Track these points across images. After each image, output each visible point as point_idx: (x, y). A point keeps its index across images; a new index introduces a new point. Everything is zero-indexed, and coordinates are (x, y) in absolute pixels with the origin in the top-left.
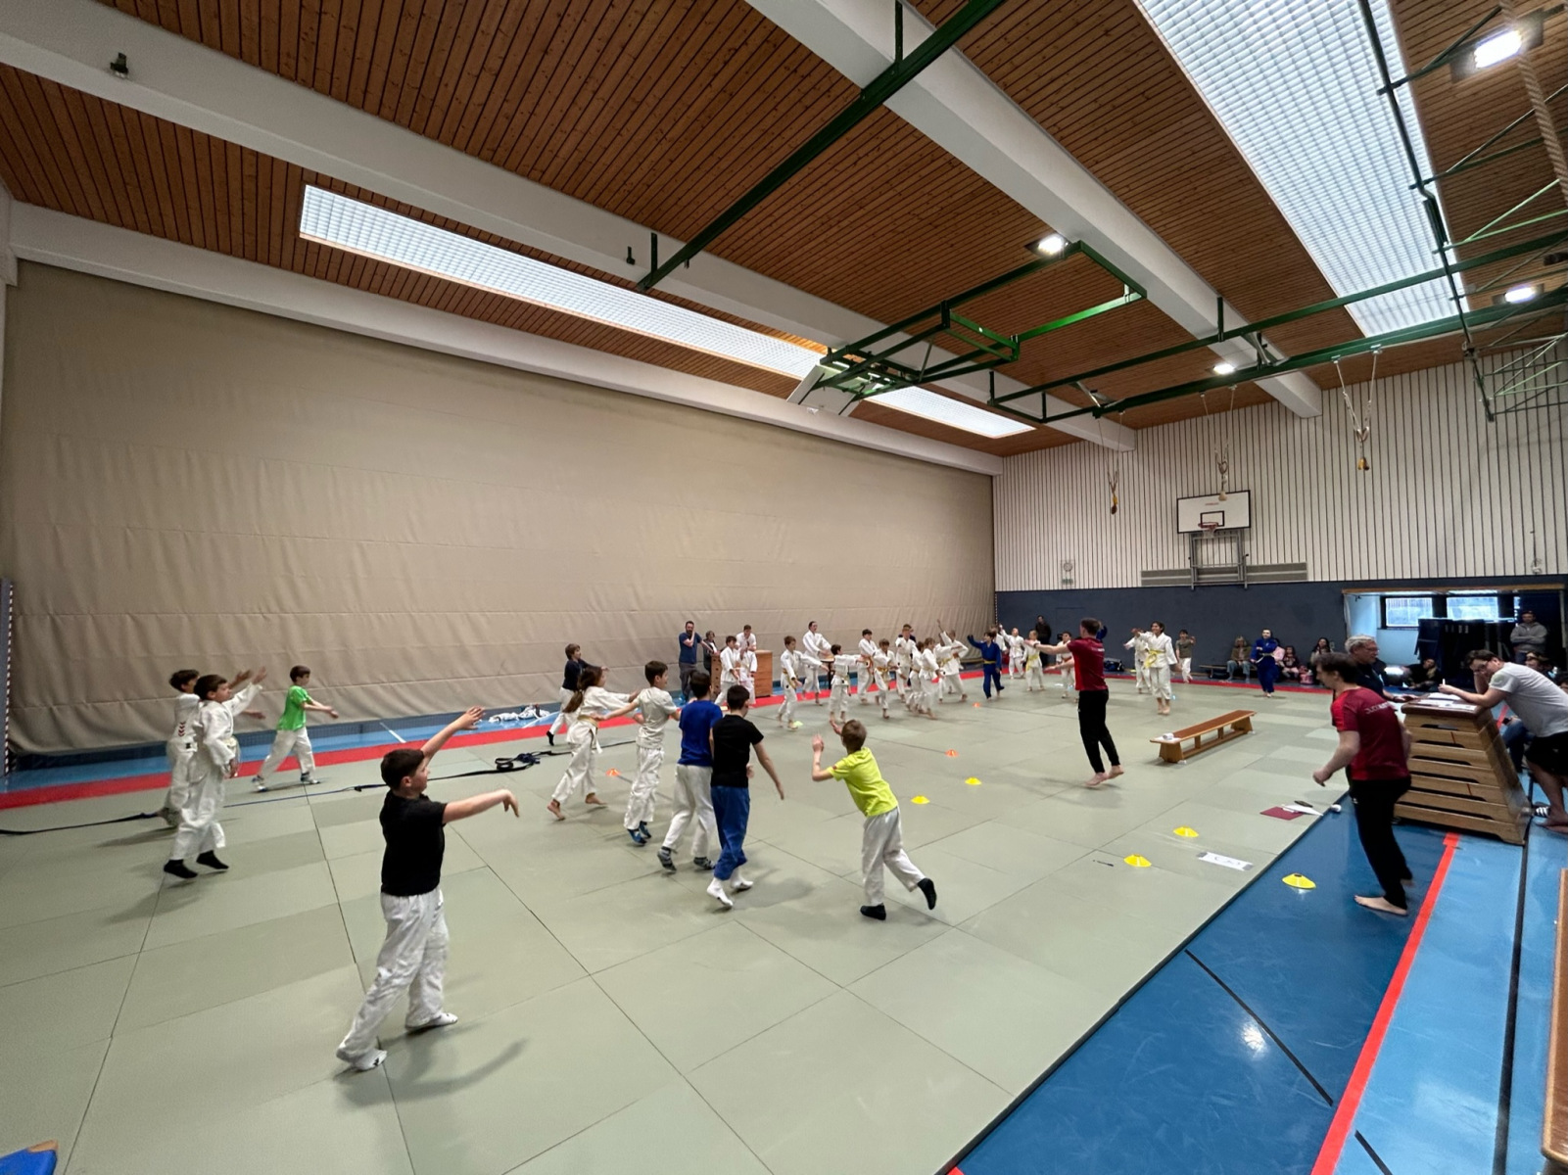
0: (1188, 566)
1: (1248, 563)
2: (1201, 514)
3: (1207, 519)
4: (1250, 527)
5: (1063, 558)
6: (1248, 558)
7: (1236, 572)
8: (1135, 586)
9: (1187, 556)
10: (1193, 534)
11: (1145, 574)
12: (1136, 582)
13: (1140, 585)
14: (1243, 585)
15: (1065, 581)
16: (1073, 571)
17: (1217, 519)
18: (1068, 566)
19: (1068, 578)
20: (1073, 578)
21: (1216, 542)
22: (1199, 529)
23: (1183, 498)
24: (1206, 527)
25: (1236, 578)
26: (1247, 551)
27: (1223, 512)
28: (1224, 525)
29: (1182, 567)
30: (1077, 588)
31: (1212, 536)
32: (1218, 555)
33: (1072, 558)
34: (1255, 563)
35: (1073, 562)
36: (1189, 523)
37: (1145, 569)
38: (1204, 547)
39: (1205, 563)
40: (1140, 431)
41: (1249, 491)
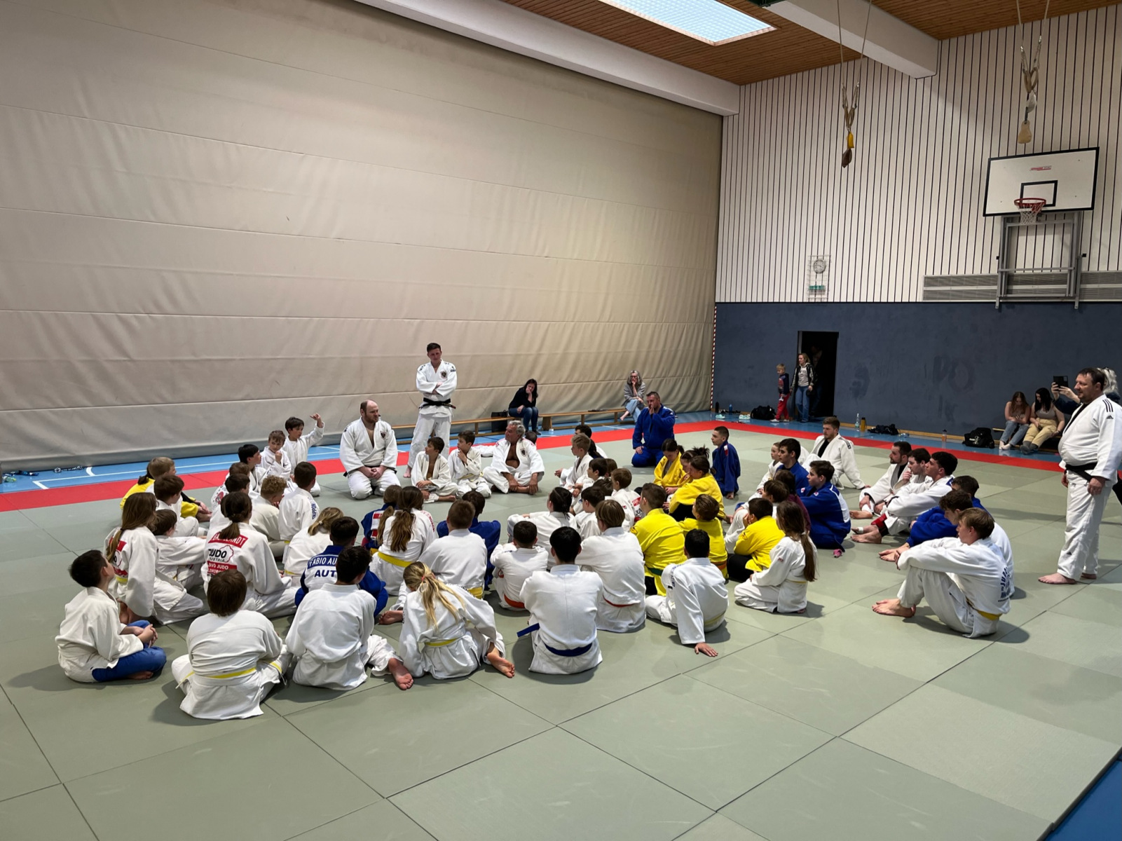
0: (994, 271)
1: (1084, 269)
2: (1023, 185)
3: (1030, 192)
4: (1092, 208)
5: (815, 253)
6: (1085, 260)
7: (1065, 283)
8: (913, 300)
9: (996, 252)
10: (1008, 218)
11: (929, 281)
12: (916, 294)
13: (920, 299)
14: (1074, 303)
15: (815, 289)
16: (826, 273)
17: (1045, 193)
18: (820, 266)
19: (819, 284)
20: (825, 284)
21: (1041, 230)
22: (1016, 209)
23: (999, 158)
24: (1027, 206)
25: (1063, 291)
26: (1085, 250)
27: (1056, 182)
28: (1054, 205)
29: (985, 272)
30: (831, 300)
31: (1034, 222)
32: (1041, 253)
33: (827, 252)
34: (1093, 269)
35: (827, 259)
36: (1004, 203)
37: (930, 274)
38: (1022, 239)
39: (1020, 265)
40: (946, 42)
41: (1097, 149)
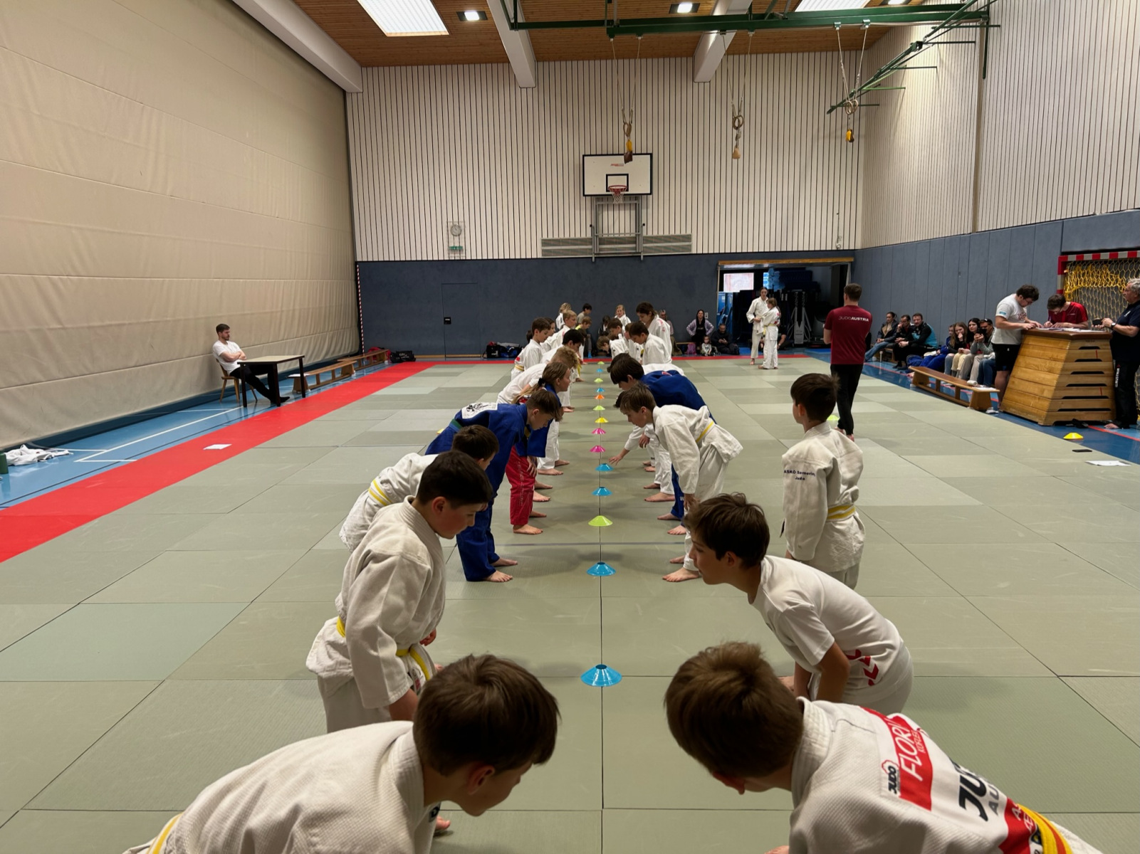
0: (589, 235)
1: (644, 233)
2: (607, 176)
3: (612, 181)
4: (651, 194)
5: (450, 219)
6: (644, 228)
7: (633, 243)
8: (534, 256)
9: (589, 222)
10: (598, 197)
11: (545, 242)
12: (534, 251)
13: (540, 256)
15: (453, 249)
16: (462, 236)
17: (621, 181)
18: (456, 230)
19: (457, 245)
20: (462, 244)
22: (604, 192)
23: (591, 155)
24: (611, 190)
25: (633, 248)
26: (644, 221)
27: (627, 175)
28: (627, 190)
29: (583, 236)
30: (469, 258)
31: (616, 201)
32: (618, 223)
33: (461, 219)
34: (650, 234)
35: (461, 224)
36: (595, 186)
37: (545, 237)
39: (605, 231)
41: (651, 155)
